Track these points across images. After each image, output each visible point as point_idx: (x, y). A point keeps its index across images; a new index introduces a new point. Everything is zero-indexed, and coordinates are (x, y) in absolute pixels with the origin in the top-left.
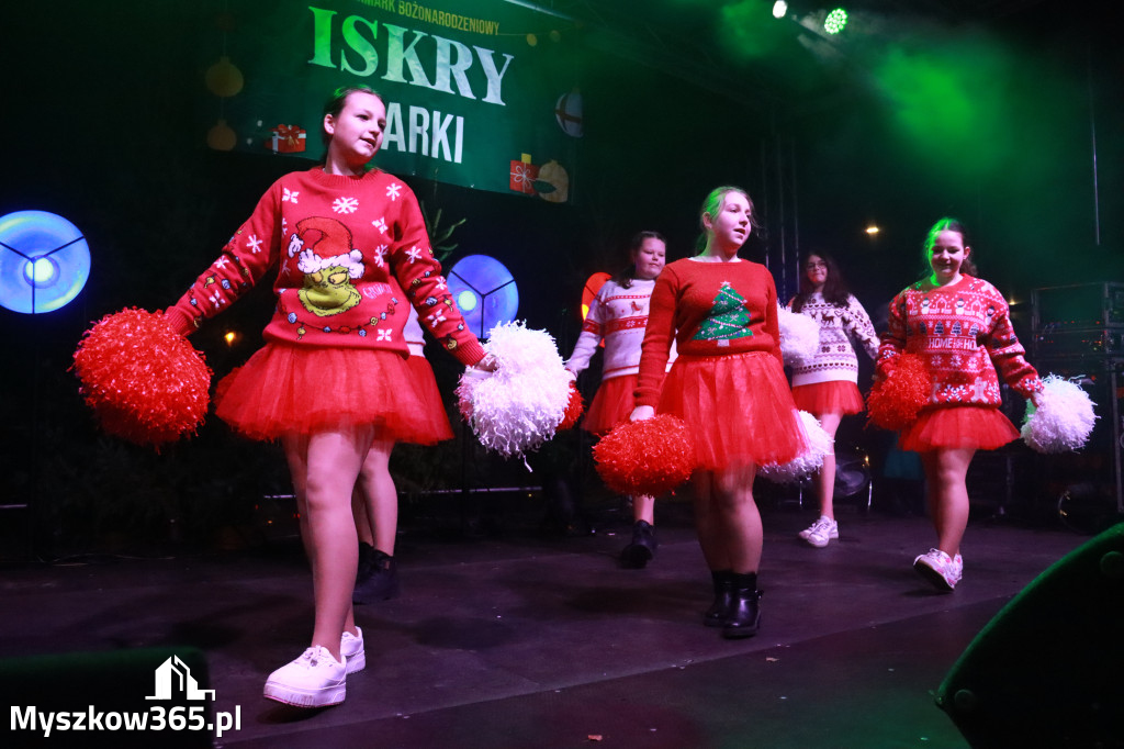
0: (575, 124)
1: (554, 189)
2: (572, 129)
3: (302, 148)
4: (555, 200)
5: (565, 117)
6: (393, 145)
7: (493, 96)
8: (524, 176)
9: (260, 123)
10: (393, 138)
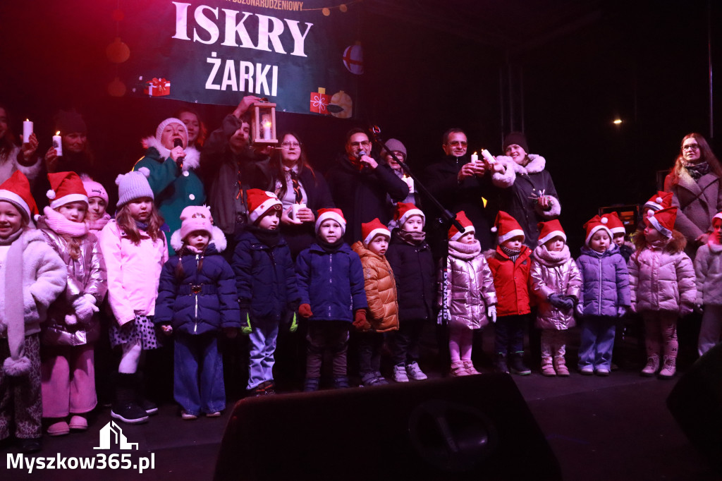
0: (357, 66)
2: (355, 69)
3: (168, 93)
4: (343, 117)
5: (349, 61)
6: (229, 87)
7: (299, 51)
8: (320, 102)
9: (141, 78)
10: (229, 82)
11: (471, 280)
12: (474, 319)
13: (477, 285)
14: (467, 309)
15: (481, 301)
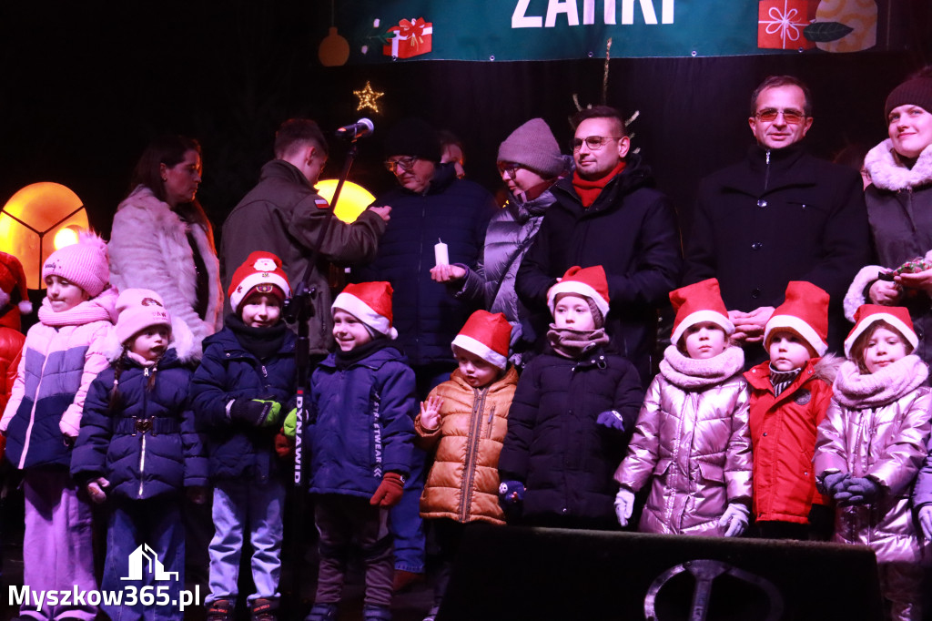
1: (849, 30)
3: (428, 48)
4: (851, 49)
6: (562, 18)
8: (785, 21)
9: (377, 23)
10: (562, 8)
11: (683, 434)
12: (672, 524)
13: (692, 446)
14: (666, 498)
15: (700, 487)
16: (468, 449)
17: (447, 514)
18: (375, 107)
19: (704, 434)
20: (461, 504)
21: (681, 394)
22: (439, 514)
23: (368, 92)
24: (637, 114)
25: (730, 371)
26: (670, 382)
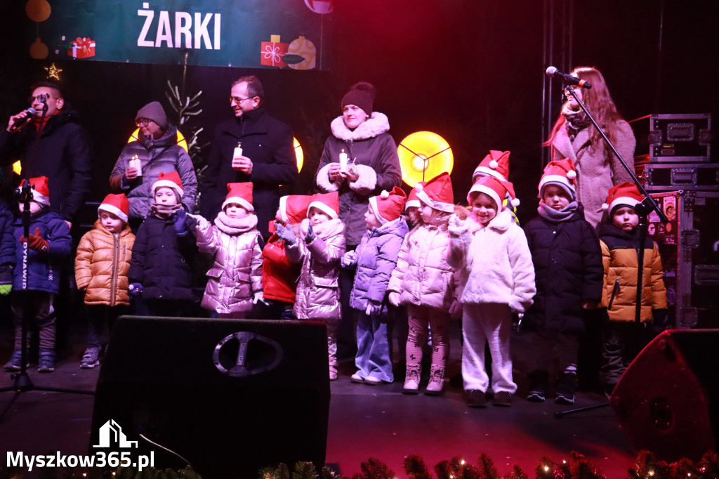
1: (303, 59)
3: (93, 54)
4: (304, 68)
6: (164, 43)
8: (273, 53)
9: (64, 38)
10: (164, 38)
11: (229, 257)
12: (223, 302)
13: (235, 264)
14: (219, 289)
15: (237, 284)
16: (113, 268)
17: (104, 302)
18: (57, 77)
19: (240, 257)
20: (111, 297)
21: (229, 237)
22: (97, 302)
23: (53, 69)
24: (201, 92)
25: (252, 225)
26: (222, 231)
